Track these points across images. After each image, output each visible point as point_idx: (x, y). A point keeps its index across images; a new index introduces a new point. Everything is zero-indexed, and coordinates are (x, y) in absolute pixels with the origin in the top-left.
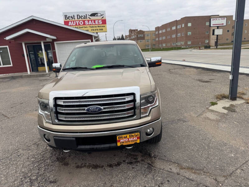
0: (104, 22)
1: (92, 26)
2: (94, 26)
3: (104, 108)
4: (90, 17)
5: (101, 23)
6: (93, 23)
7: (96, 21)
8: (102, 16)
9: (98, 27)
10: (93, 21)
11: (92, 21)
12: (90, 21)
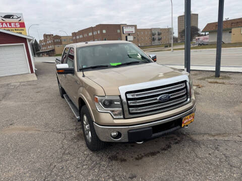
0: (22, 25)
1: (7, 29)
2: (10, 29)
3: (171, 96)
4: (4, 19)
5: (19, 26)
6: (9, 26)
7: (12, 24)
8: (19, 19)
9: (16, 30)
10: (8, 24)
11: (6, 23)
12: (4, 24)
